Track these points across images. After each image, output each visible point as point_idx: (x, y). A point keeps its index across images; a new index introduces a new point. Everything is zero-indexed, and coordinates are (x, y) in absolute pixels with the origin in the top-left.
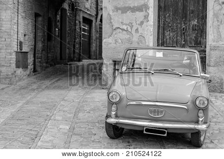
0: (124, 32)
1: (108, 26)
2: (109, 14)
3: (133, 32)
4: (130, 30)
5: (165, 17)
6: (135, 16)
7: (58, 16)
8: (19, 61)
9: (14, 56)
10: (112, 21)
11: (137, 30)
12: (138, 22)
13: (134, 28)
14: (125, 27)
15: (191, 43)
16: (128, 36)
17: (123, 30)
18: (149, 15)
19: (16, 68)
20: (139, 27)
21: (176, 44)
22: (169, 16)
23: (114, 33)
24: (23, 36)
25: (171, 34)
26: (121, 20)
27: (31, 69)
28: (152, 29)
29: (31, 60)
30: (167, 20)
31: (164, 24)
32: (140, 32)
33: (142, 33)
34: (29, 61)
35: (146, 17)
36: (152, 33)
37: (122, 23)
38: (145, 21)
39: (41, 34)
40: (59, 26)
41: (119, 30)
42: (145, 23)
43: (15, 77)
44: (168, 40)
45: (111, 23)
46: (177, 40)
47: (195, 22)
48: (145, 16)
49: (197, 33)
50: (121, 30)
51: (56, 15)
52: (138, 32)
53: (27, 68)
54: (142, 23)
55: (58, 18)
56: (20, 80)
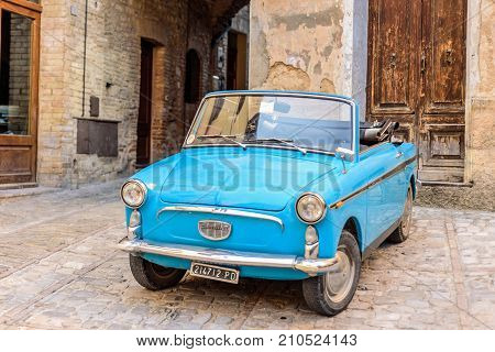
0: (293, 73)
1: (260, 59)
2: (262, 33)
3: (310, 71)
4: (304, 68)
5: (383, 37)
6: (315, 36)
7: (220, 48)
8: (87, 139)
9: (72, 127)
10: (268, 47)
11: (318, 66)
12: (321, 50)
13: (313, 63)
14: (293, 61)
15: (438, 95)
16: (301, 81)
17: (290, 67)
18: (342, 31)
19: (78, 152)
20: (323, 59)
21: (408, 97)
22: (392, 34)
23: (273, 74)
24: (103, 87)
25: (396, 75)
26: (285, 46)
27: (129, 160)
28: (349, 64)
29: (129, 140)
30: (387, 43)
31: (382, 53)
32: (324, 72)
33: (328, 74)
34: (121, 142)
35: (337, 37)
36: (350, 73)
37: (288, 51)
38: (335, 45)
39: (162, 86)
40: (224, 71)
41: (281, 69)
42: (334, 51)
43: (76, 172)
44: (390, 90)
45: (266, 51)
46: (408, 88)
47: (447, 47)
48: (334, 36)
49: (452, 72)
50: (285, 69)
51: (214, 45)
52: (320, 72)
53: (115, 155)
54: (328, 50)
55: (222, 52)
56: (91, 180)
